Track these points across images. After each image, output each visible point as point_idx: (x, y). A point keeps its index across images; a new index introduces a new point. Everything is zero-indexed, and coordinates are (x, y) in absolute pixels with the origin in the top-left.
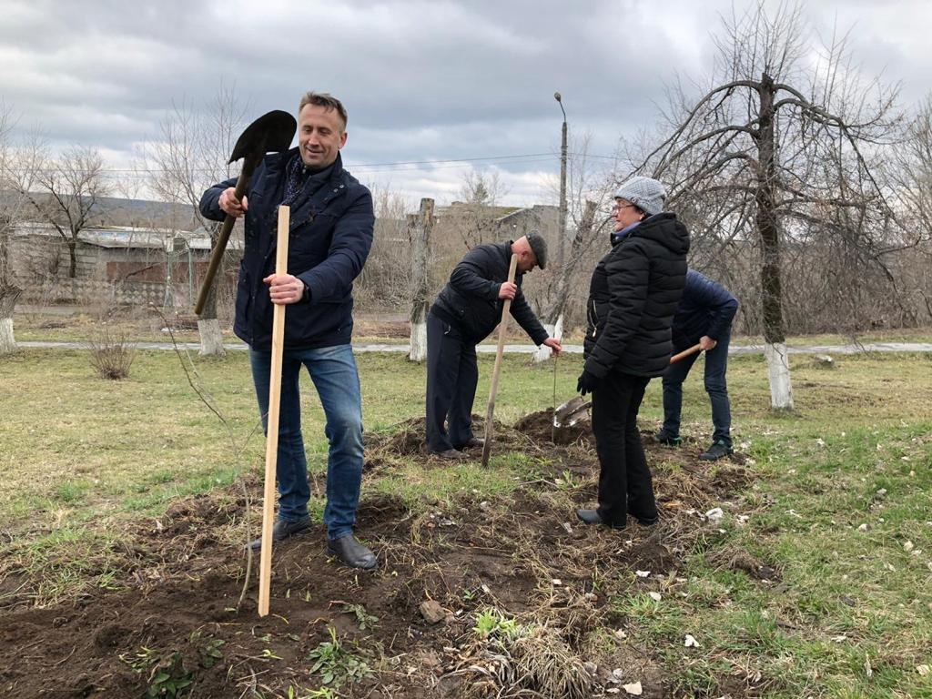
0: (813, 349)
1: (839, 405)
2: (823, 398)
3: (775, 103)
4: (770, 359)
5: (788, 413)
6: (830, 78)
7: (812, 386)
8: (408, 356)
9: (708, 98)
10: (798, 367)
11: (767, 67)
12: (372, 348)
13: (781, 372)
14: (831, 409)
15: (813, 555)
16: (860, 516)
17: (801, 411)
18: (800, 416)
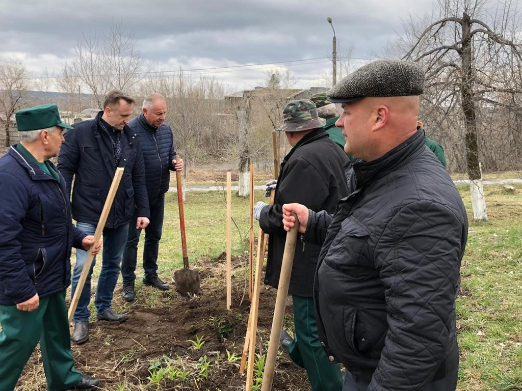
0: (502, 182)
1: (517, 217)
2: (506, 213)
3: (471, 31)
4: (472, 190)
5: (484, 223)
6: (506, 15)
7: (500, 205)
8: (237, 193)
9: (430, 29)
10: (491, 193)
11: (466, 10)
12: (214, 189)
13: (479, 198)
14: (511, 219)
15: (486, 284)
16: (511, 268)
17: (492, 221)
18: (492, 225)
